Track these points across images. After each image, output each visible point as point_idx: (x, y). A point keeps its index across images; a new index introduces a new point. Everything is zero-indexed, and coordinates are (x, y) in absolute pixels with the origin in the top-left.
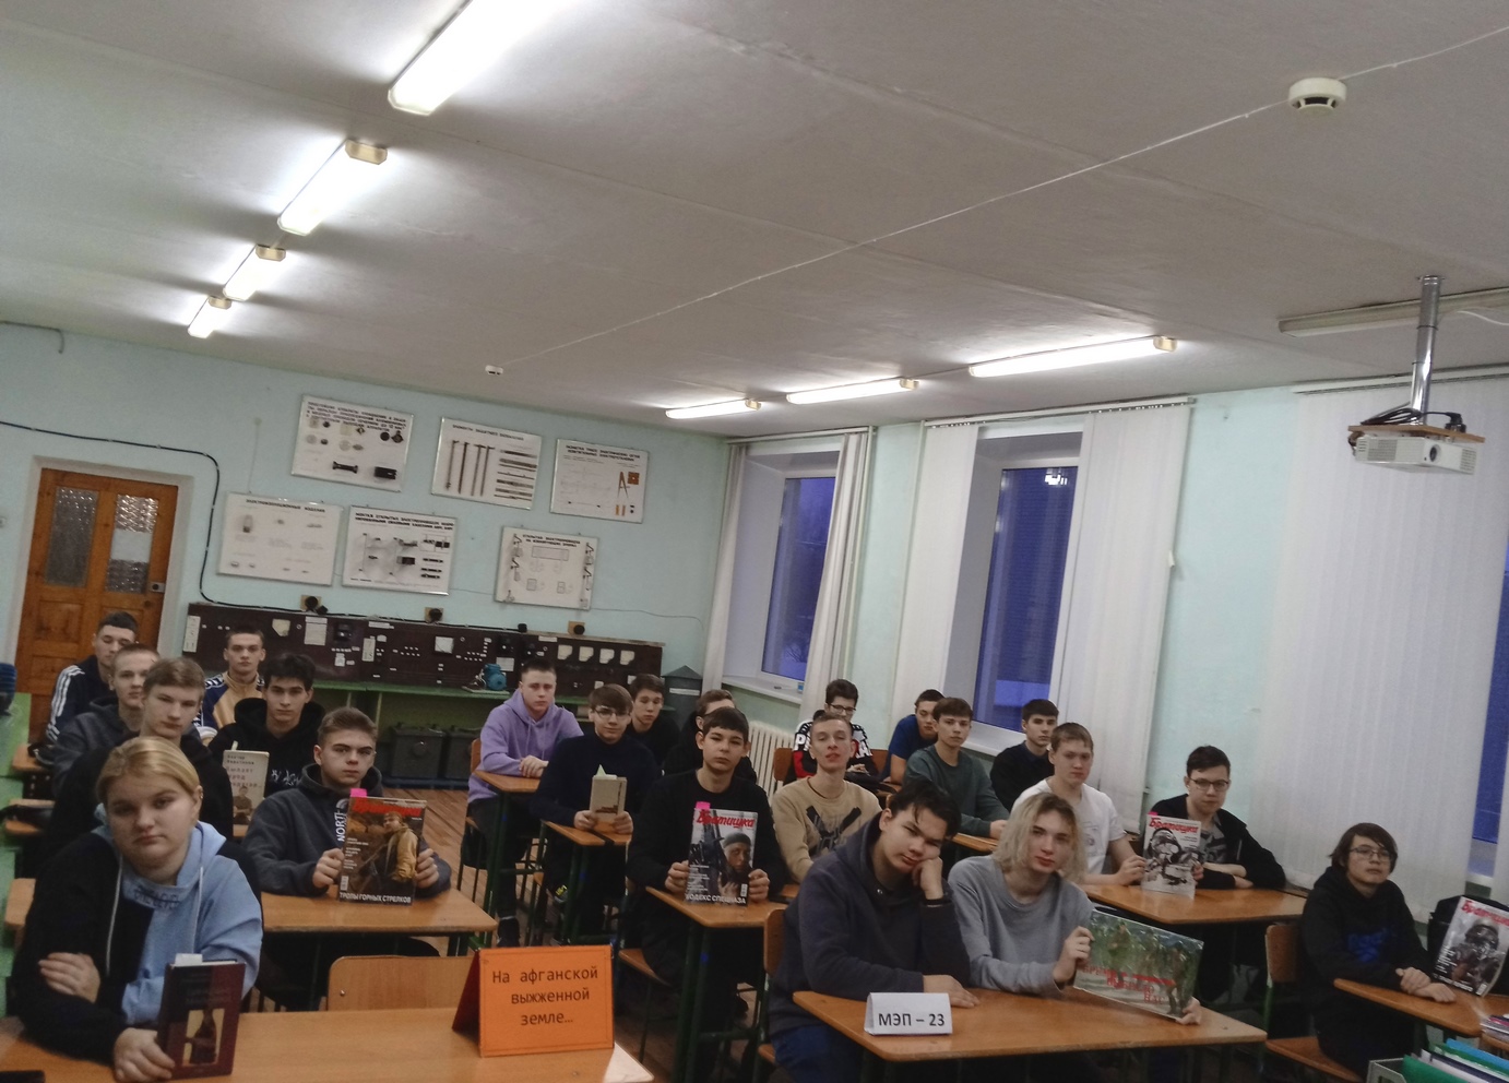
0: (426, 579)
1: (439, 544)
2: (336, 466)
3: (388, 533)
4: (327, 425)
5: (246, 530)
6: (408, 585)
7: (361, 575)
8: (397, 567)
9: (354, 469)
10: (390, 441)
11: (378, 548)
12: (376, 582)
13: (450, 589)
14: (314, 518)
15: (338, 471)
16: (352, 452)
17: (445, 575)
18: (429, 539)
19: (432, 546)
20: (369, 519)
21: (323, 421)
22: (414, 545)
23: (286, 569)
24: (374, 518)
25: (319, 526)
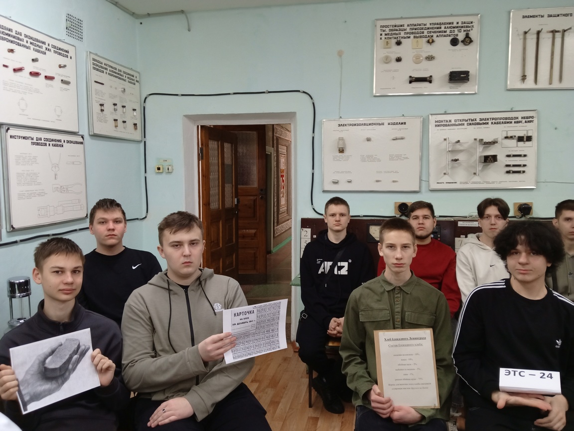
0: (511, 176)
1: (520, 139)
2: (413, 80)
3: (467, 135)
4: (399, 43)
5: (342, 151)
6: (493, 183)
7: (446, 179)
8: (479, 167)
9: (428, 80)
10: (460, 46)
11: (461, 151)
12: (461, 183)
13: (537, 182)
14: (397, 131)
15: (414, 84)
16: (426, 64)
17: (530, 170)
18: (509, 135)
19: (513, 142)
20: (447, 124)
21: (396, 40)
22: (494, 142)
23: (377, 181)
24: (453, 122)
25: (402, 139)
